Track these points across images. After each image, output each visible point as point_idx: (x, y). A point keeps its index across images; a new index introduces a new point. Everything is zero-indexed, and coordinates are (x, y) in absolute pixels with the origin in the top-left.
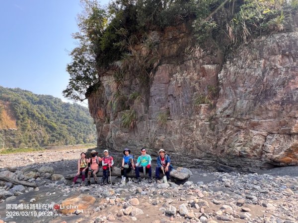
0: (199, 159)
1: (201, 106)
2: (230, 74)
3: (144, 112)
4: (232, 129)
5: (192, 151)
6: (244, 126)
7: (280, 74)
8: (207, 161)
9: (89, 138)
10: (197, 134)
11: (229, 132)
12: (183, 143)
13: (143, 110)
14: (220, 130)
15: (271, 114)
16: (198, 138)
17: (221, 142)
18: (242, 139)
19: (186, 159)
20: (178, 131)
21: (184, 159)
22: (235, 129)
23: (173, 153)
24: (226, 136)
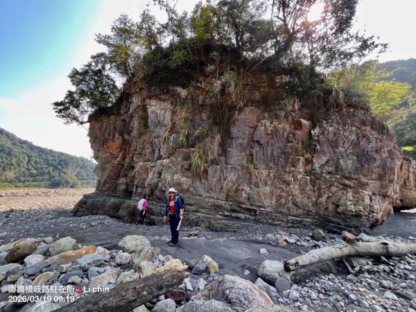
0: (295, 216)
1: (299, 159)
2: (328, 133)
3: (216, 155)
4: (337, 187)
5: (288, 207)
6: (352, 185)
7: (372, 142)
8: (307, 219)
9: (5, 176)
10: (295, 188)
11: (334, 189)
12: (274, 197)
13: (216, 152)
14: (324, 186)
15: (374, 176)
16: (297, 192)
17: (323, 199)
18: (351, 198)
19: (279, 216)
20: (269, 182)
21: (276, 216)
22: (341, 186)
23: (261, 209)
24: (331, 193)
